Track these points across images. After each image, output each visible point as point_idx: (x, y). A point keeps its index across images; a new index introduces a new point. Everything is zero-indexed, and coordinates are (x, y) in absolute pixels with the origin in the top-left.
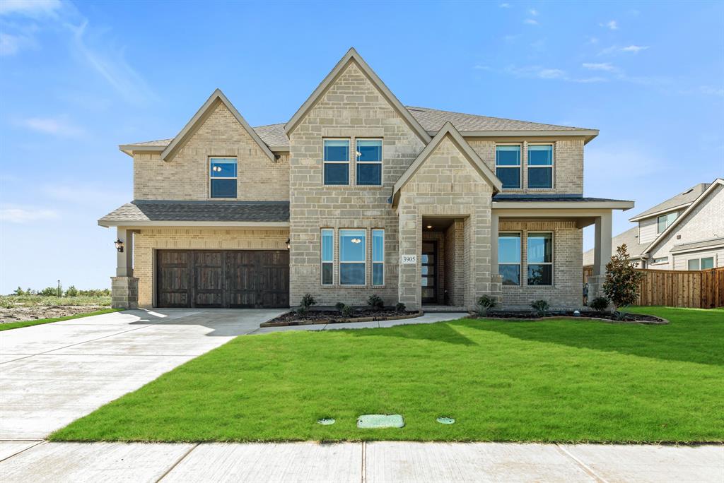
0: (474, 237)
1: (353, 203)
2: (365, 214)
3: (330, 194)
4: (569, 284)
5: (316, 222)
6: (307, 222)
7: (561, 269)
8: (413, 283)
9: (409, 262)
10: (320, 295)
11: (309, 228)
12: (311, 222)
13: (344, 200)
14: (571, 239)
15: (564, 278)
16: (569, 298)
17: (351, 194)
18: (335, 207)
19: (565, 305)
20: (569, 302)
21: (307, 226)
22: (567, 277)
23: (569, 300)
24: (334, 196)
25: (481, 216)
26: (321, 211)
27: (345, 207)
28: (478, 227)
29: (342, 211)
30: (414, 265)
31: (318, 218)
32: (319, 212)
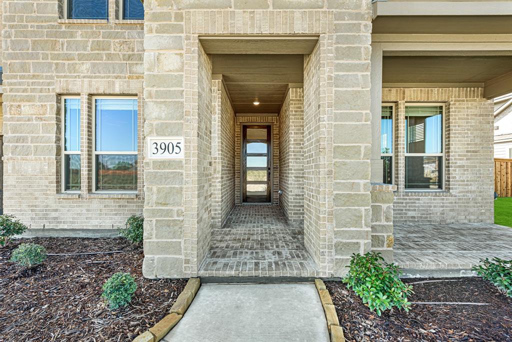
0: (328, 93)
1: (113, 52)
2: (134, 69)
3: (72, 35)
4: (473, 188)
5: (49, 84)
6: (33, 83)
7: (459, 163)
8: (175, 209)
9: (167, 156)
10: (56, 210)
11: (37, 94)
12: (39, 84)
13: (98, 46)
14: (476, 115)
15: (464, 178)
16: (472, 210)
17: (109, 35)
18: (81, 57)
19: (466, 221)
20: (472, 217)
21: (33, 90)
22: (468, 176)
23: (472, 214)
24: (79, 39)
25: (347, 39)
26: (57, 64)
27: (98, 57)
28: (339, 67)
29: (94, 65)
30: (179, 164)
31: (52, 77)
32: (54, 67)
